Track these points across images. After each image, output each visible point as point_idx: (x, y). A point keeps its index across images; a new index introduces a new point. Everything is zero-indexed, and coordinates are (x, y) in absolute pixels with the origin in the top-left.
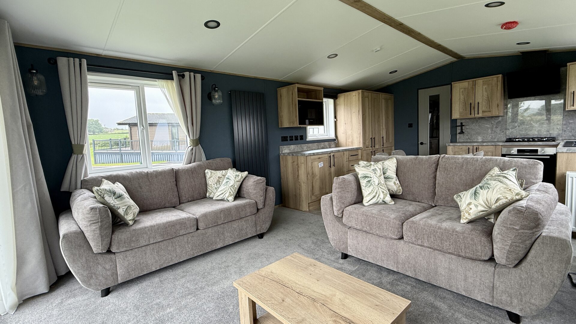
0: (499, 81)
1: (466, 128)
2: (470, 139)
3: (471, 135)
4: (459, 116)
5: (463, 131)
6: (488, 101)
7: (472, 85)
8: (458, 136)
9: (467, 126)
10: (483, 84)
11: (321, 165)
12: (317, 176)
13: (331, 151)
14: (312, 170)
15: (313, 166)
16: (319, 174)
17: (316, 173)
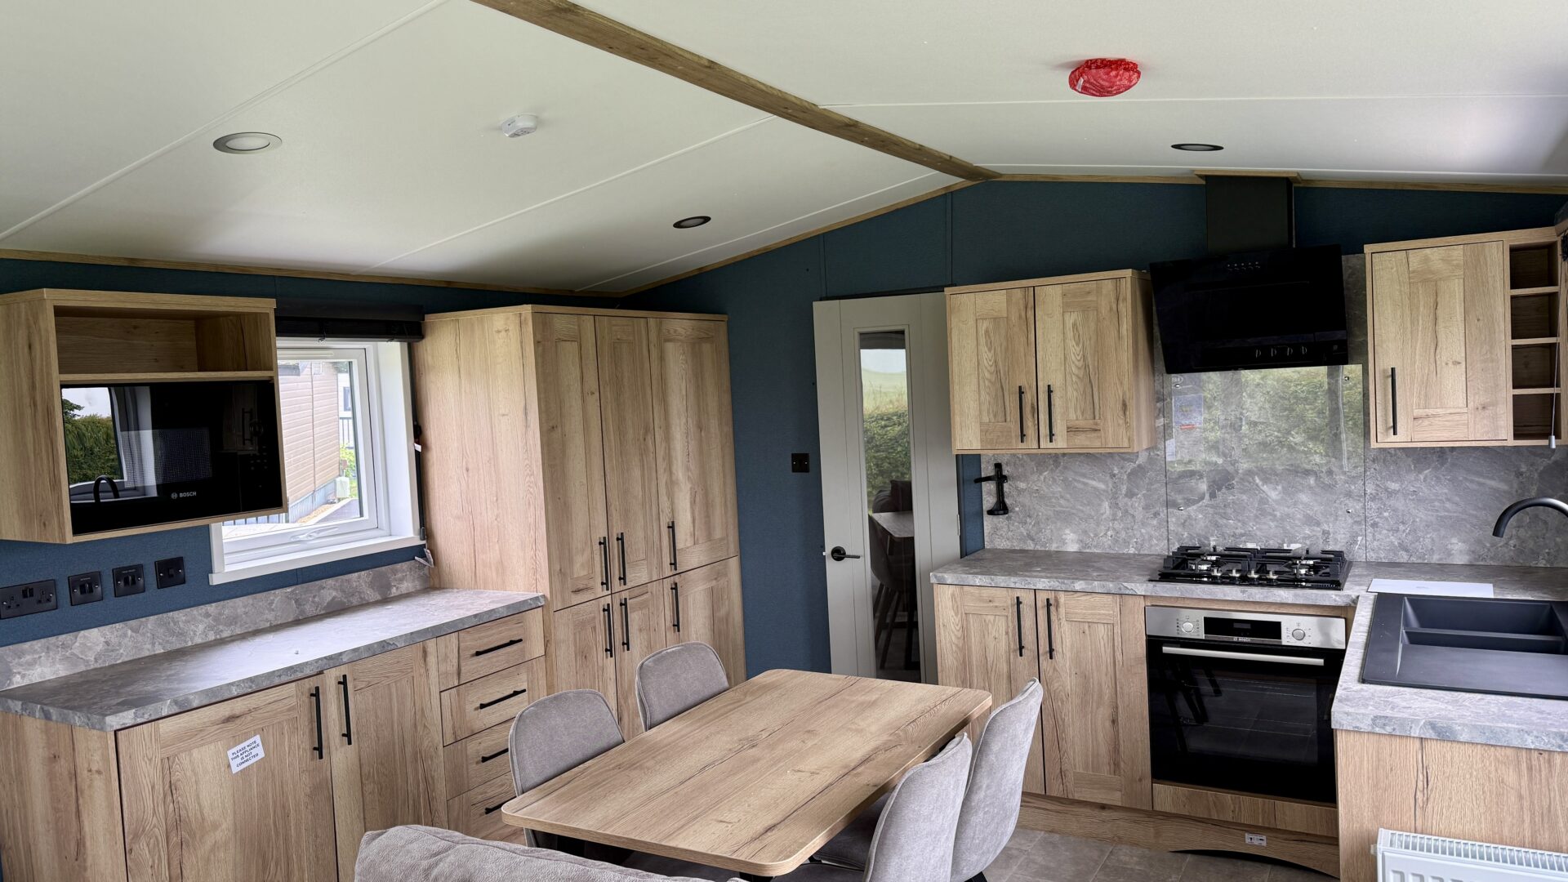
0: (1125, 299)
1: (1017, 488)
2: (1033, 540)
3: (1037, 523)
4: (982, 441)
5: (1008, 501)
6: (1089, 386)
7: (1022, 307)
8: (989, 522)
9: (1018, 478)
10: (1067, 307)
11: (245, 759)
12: (215, 826)
13: (325, 658)
14: (171, 805)
15: (179, 780)
16: (235, 813)
17: (202, 814)
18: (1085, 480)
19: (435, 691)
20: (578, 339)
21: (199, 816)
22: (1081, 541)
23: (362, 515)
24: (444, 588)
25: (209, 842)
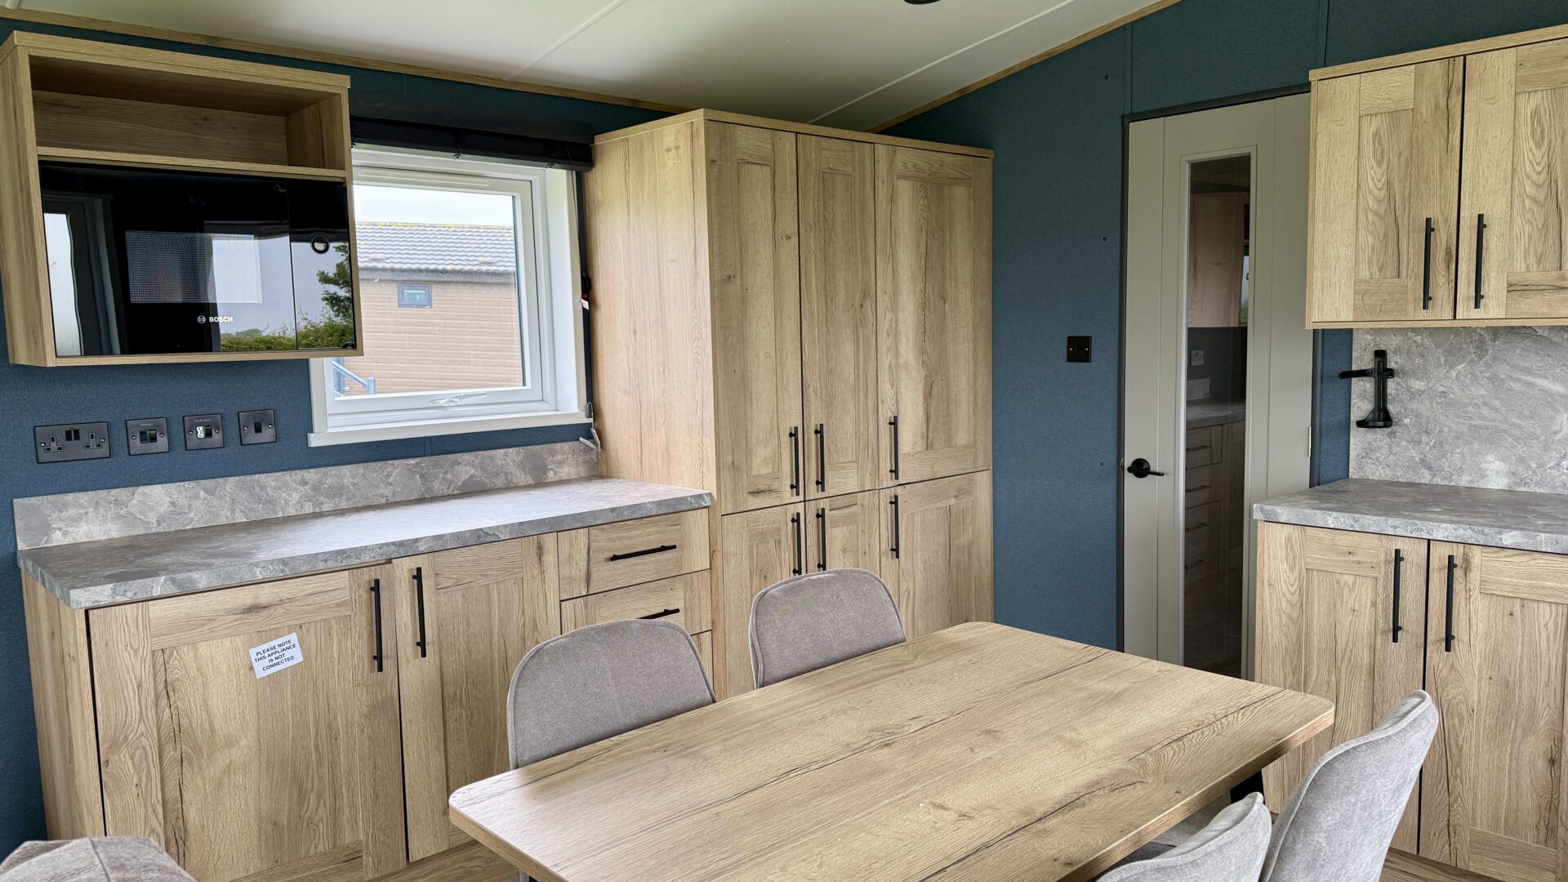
1: (1409, 389)
2: (1430, 469)
3: (1440, 443)
4: (1356, 308)
5: (1392, 408)
6: (1554, 213)
7: (1441, 90)
8: (1358, 439)
9: (1413, 374)
10: (1523, 84)
11: (275, 662)
12: (230, 743)
13: (393, 543)
14: (167, 710)
15: (178, 680)
16: (259, 729)
17: (211, 724)
18: (1530, 379)
19: (553, 601)
20: (771, 162)
21: (207, 726)
22: (1513, 474)
23: (524, 384)
24: (611, 477)
25: (221, 760)
